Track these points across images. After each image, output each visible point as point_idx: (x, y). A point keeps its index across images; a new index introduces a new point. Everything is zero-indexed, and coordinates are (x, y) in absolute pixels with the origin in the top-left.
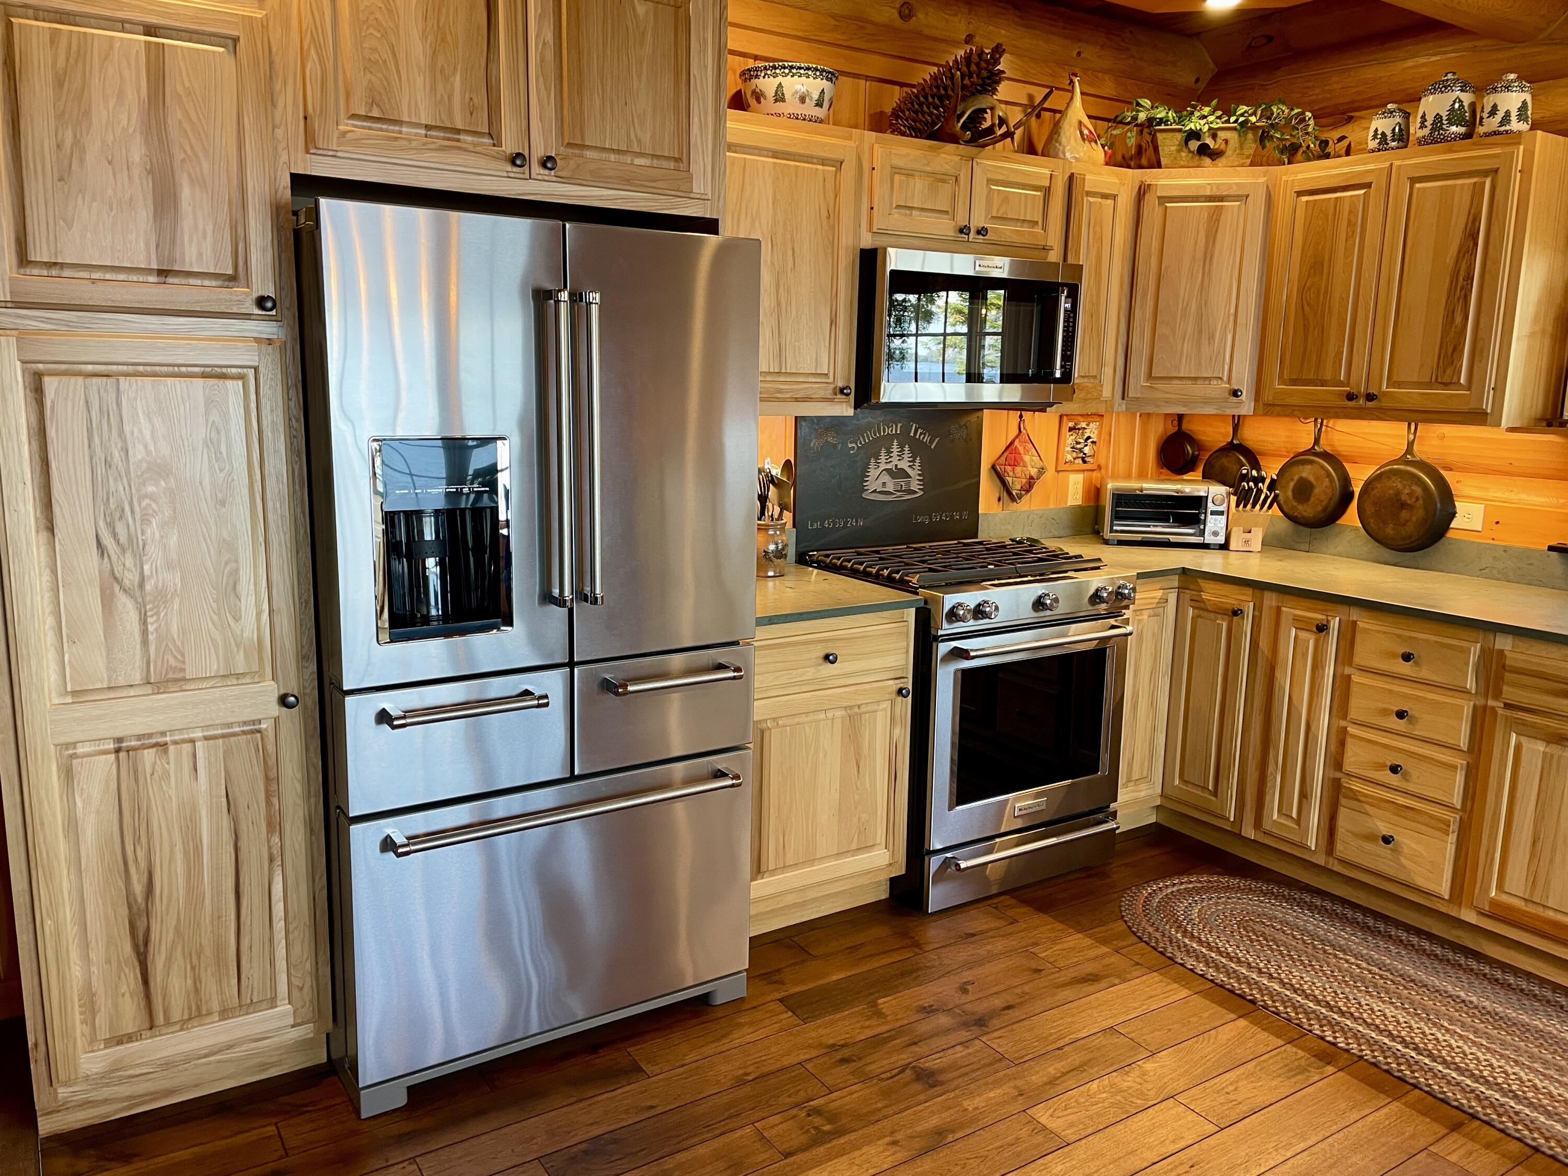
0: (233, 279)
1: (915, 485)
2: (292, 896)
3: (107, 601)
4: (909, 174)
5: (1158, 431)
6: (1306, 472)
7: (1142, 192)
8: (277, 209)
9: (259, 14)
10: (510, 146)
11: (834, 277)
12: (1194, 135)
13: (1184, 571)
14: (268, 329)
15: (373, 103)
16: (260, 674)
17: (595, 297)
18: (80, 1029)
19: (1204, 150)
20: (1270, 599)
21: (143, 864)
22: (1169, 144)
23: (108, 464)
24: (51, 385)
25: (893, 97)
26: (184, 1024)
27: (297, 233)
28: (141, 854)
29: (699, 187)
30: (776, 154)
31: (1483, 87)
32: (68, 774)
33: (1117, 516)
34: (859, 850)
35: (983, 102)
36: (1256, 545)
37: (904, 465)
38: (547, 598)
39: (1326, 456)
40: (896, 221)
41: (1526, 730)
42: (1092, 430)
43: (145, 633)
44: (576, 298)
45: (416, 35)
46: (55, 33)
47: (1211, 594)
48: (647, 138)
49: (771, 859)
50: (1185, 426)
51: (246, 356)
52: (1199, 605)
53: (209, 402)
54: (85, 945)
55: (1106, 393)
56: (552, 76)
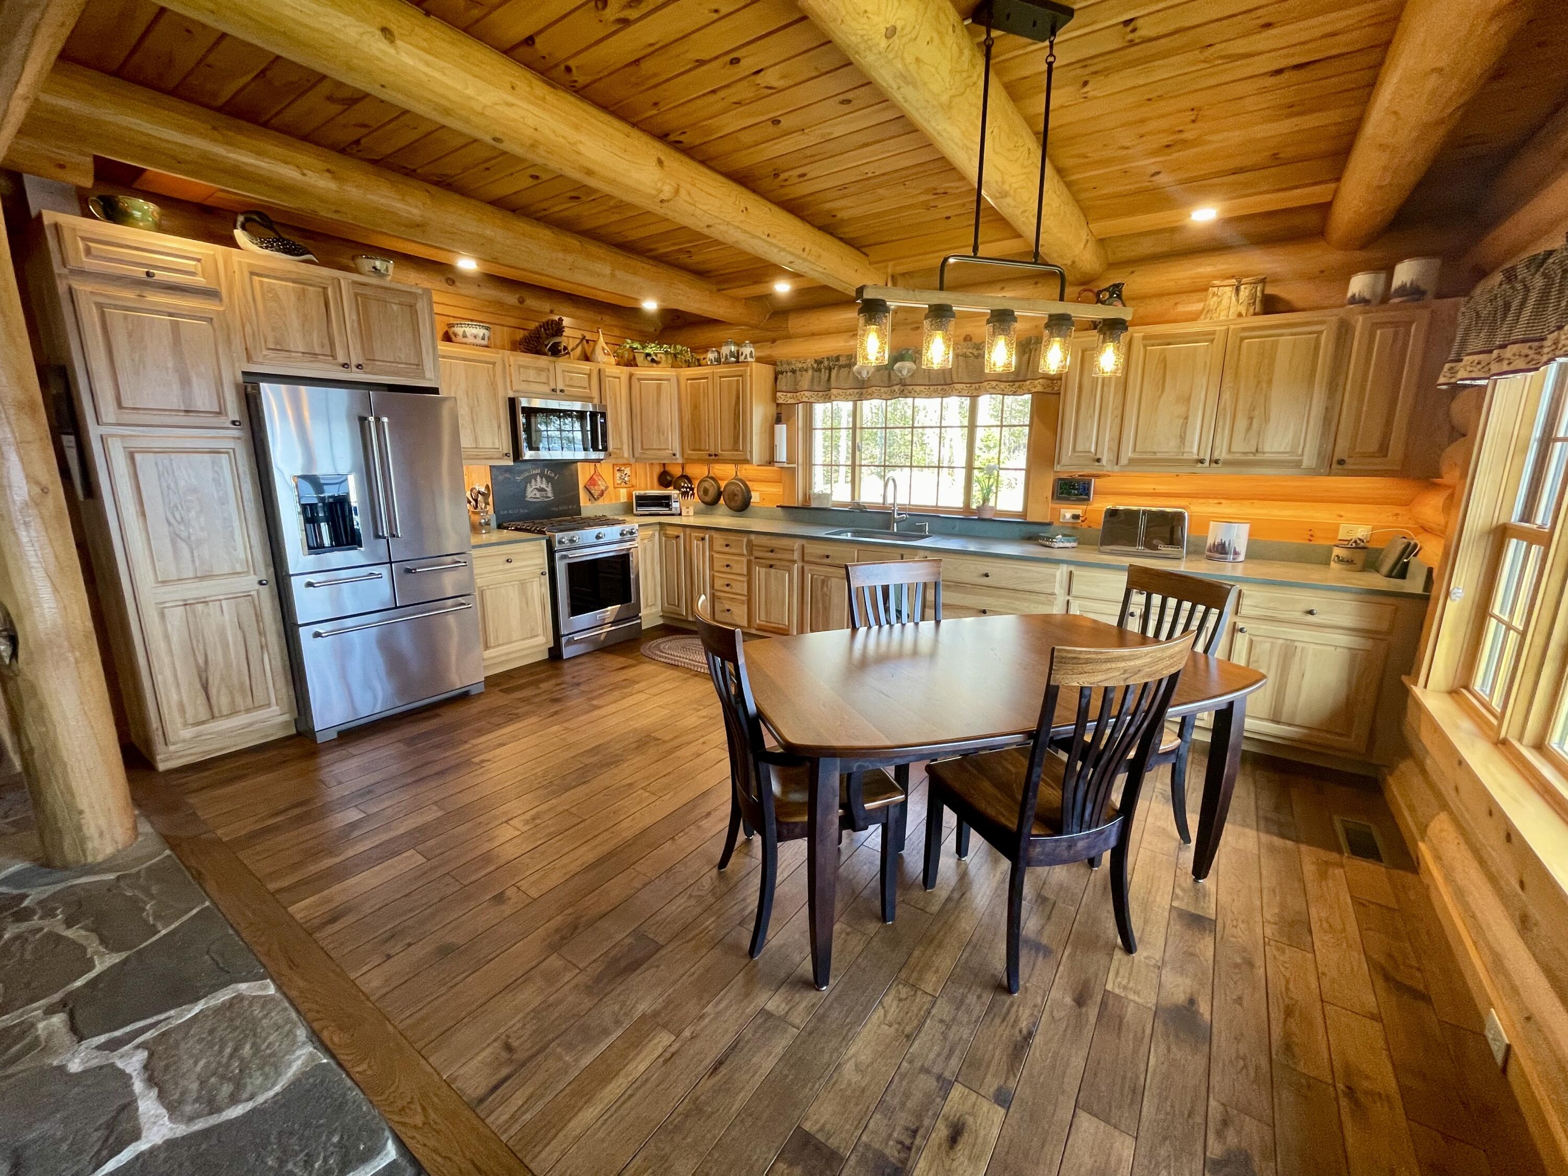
0: (219, 413)
1: (550, 494)
2: (273, 662)
3: (174, 543)
4: (526, 367)
5: (657, 470)
6: (706, 484)
7: (631, 376)
8: (237, 386)
9: (221, 309)
10: (341, 359)
11: (498, 409)
12: (648, 355)
13: (660, 523)
14: (235, 433)
15: (277, 343)
16: (248, 572)
17: (385, 420)
18: (179, 721)
19: (653, 361)
20: (688, 531)
21: (202, 651)
22: (640, 358)
23: (169, 487)
24: (138, 457)
25: (521, 334)
26: (228, 716)
27: (247, 396)
28: (201, 647)
29: (429, 374)
30: (464, 360)
31: (739, 344)
32: (162, 616)
33: (639, 505)
34: (532, 637)
35: (557, 340)
36: (691, 513)
37: (544, 486)
38: (377, 536)
39: (712, 478)
40: (524, 387)
41: (761, 566)
42: (627, 471)
43: (193, 556)
44: (378, 420)
45: (294, 316)
46: (126, 317)
47: (671, 531)
48: (403, 356)
49: (492, 641)
50: (667, 469)
51: (228, 444)
52: (666, 536)
53: (213, 463)
54: (178, 685)
55: (626, 455)
56: (358, 332)
